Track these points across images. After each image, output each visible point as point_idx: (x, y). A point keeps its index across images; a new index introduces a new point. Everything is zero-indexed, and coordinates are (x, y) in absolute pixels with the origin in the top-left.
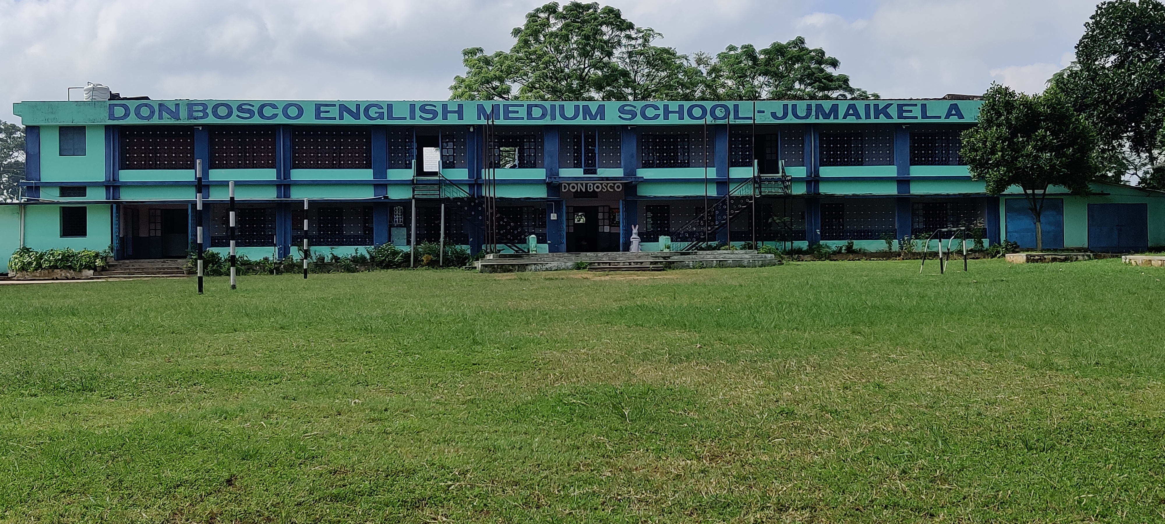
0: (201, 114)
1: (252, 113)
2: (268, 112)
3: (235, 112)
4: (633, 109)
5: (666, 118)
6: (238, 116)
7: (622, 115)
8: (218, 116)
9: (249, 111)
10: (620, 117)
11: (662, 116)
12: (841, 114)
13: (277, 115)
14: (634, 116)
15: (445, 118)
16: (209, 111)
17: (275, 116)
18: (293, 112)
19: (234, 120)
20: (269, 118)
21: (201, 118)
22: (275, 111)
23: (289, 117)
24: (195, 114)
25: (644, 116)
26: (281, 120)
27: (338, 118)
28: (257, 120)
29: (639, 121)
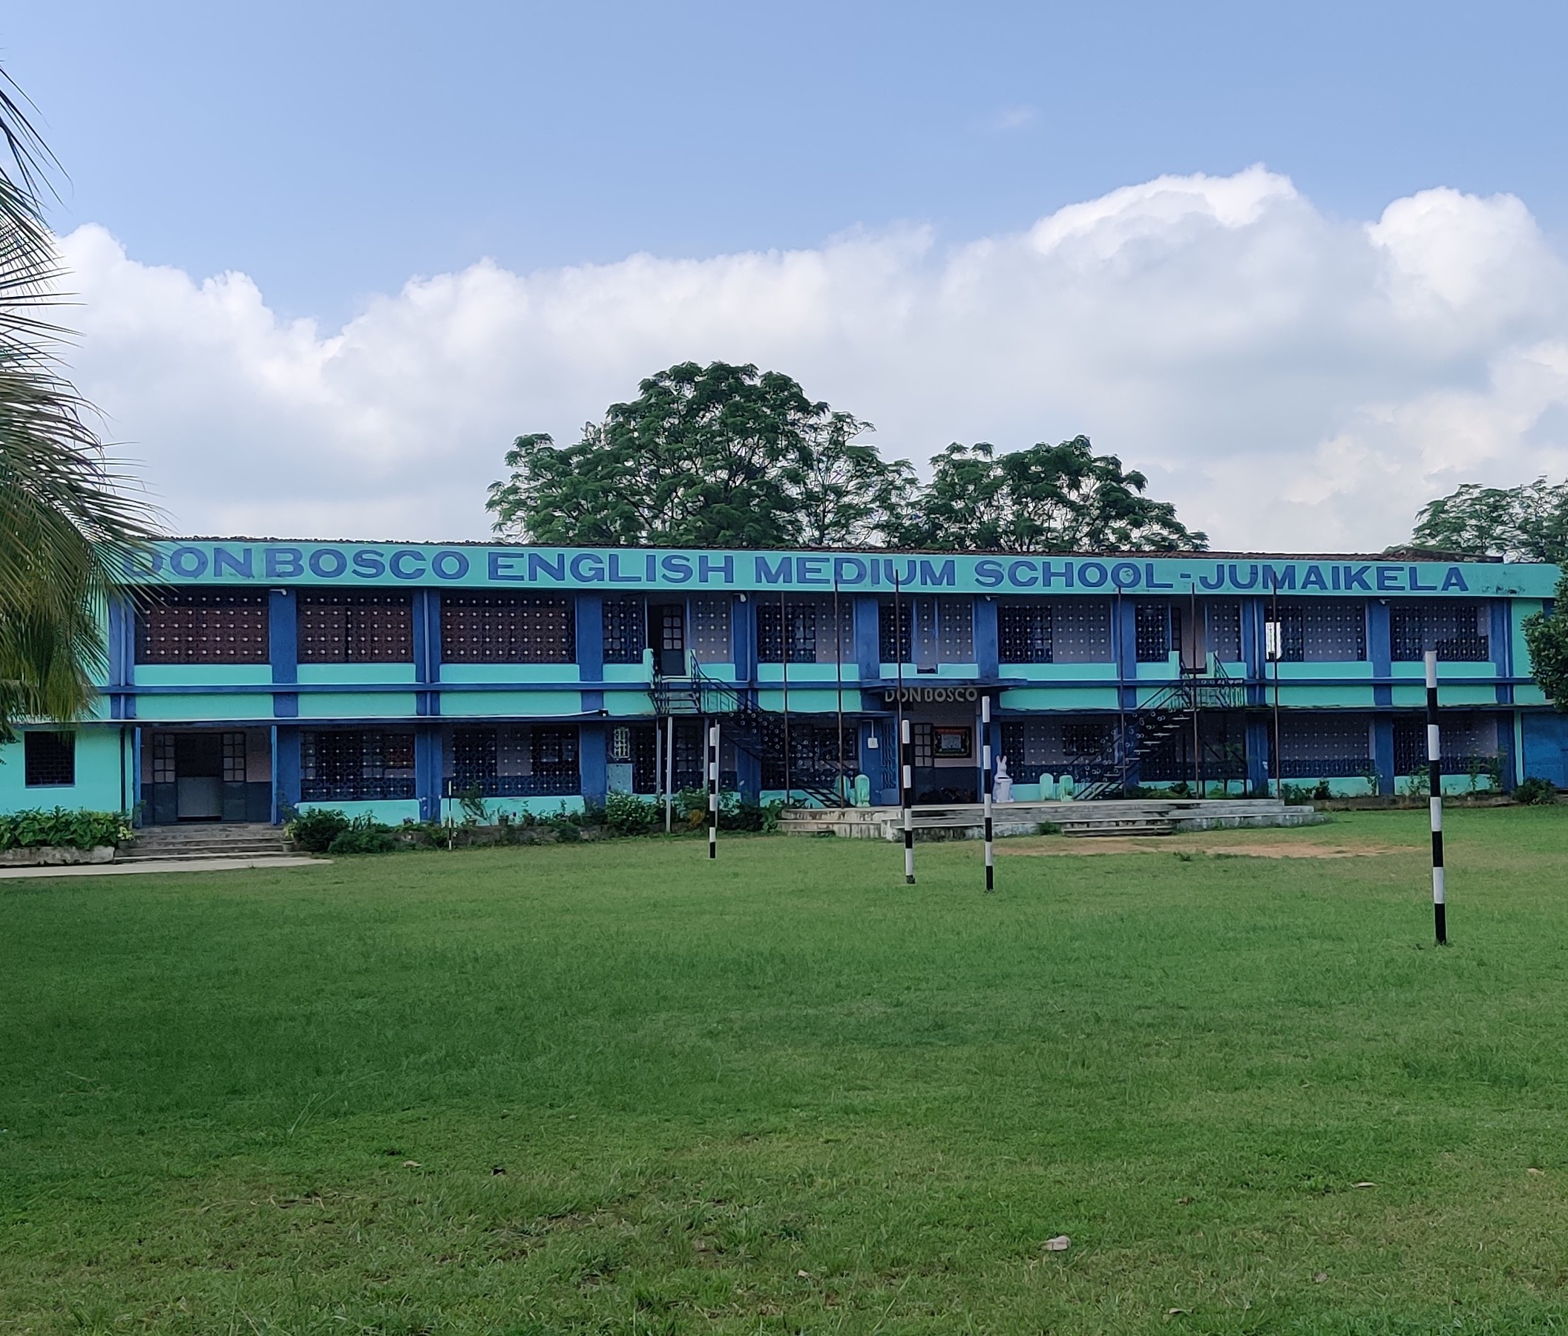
0: (290, 568)
1: (379, 567)
2: (407, 565)
3: (351, 565)
4: (998, 568)
5: (1047, 583)
6: (355, 572)
7: (981, 578)
8: (319, 572)
9: (374, 564)
10: (977, 580)
11: (1041, 580)
12: (1299, 581)
13: (423, 570)
14: (999, 579)
15: (704, 579)
16: (305, 562)
17: (421, 572)
18: (450, 565)
19: (348, 579)
20: (409, 576)
21: (291, 574)
22: (420, 564)
23: (443, 575)
24: (280, 568)
25: (1014, 580)
26: (430, 580)
27: (527, 577)
28: (388, 579)
29: (1006, 588)
